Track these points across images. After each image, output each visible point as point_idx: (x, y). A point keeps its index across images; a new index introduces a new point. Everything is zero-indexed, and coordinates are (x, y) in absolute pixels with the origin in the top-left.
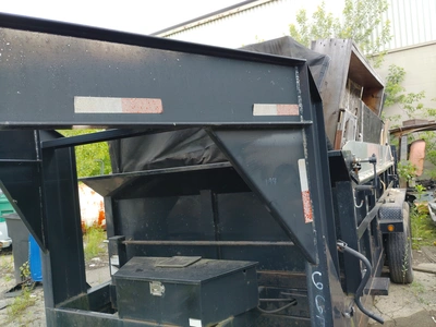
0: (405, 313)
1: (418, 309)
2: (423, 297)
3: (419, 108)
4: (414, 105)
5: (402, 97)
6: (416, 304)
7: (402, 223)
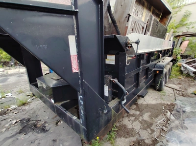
0: (154, 102)
1: (159, 101)
2: (164, 97)
3: (192, 28)
4: (191, 27)
5: (186, 24)
6: (160, 99)
7: (163, 71)
